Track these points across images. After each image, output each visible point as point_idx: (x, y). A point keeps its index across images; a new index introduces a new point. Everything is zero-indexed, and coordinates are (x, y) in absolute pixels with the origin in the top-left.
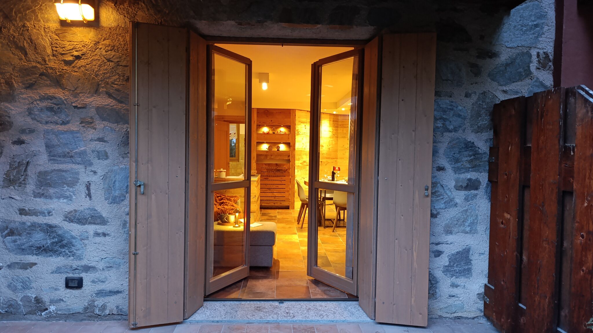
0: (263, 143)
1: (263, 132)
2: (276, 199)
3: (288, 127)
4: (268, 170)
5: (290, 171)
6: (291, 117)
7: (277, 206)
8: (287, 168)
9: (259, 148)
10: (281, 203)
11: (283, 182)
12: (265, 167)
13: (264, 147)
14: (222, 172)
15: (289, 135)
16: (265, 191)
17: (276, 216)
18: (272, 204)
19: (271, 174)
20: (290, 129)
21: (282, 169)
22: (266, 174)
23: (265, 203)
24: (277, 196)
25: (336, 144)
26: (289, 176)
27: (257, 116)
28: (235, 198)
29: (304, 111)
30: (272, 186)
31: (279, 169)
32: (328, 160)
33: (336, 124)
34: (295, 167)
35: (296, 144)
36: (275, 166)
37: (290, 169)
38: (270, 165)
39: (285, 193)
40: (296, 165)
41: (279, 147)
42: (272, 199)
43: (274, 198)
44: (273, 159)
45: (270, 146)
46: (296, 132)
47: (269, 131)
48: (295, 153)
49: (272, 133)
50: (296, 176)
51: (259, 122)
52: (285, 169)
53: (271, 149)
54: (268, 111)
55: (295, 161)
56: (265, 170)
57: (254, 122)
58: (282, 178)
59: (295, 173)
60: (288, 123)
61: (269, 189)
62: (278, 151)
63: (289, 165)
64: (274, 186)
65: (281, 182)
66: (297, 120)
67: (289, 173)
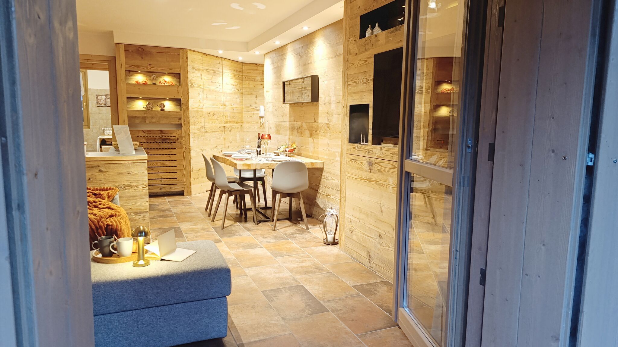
0: (138, 98)
2: (163, 182)
3: (177, 75)
4: (147, 139)
5: (183, 141)
6: (181, 60)
7: (165, 192)
8: (177, 137)
9: (130, 106)
10: (171, 188)
11: (173, 158)
12: (142, 135)
13: (140, 105)
15: (178, 87)
17: (169, 210)
18: (156, 190)
19: (154, 145)
20: (180, 78)
21: (170, 137)
24: (163, 177)
25: (241, 102)
26: (182, 148)
27: (126, 57)
28: (110, 191)
29: (199, 52)
30: (155, 164)
31: (165, 138)
32: (231, 124)
33: (240, 75)
34: (189, 135)
35: (189, 102)
36: (159, 134)
37: (183, 138)
38: (150, 132)
39: (176, 172)
40: (190, 132)
41: (163, 105)
42: (158, 182)
43: (160, 181)
44: (155, 123)
45: (148, 103)
46: (189, 83)
47: (146, 81)
48: (189, 114)
49: (152, 84)
50: (191, 148)
51: (129, 66)
52: (174, 137)
53: (151, 108)
54: (143, 49)
55: (189, 126)
56: (144, 141)
57: (121, 65)
58: (170, 152)
59: (190, 144)
60: (177, 70)
61: (151, 168)
62: (162, 111)
63: (180, 132)
64: (159, 164)
65: (170, 157)
66: (189, 65)
67: (180, 143)
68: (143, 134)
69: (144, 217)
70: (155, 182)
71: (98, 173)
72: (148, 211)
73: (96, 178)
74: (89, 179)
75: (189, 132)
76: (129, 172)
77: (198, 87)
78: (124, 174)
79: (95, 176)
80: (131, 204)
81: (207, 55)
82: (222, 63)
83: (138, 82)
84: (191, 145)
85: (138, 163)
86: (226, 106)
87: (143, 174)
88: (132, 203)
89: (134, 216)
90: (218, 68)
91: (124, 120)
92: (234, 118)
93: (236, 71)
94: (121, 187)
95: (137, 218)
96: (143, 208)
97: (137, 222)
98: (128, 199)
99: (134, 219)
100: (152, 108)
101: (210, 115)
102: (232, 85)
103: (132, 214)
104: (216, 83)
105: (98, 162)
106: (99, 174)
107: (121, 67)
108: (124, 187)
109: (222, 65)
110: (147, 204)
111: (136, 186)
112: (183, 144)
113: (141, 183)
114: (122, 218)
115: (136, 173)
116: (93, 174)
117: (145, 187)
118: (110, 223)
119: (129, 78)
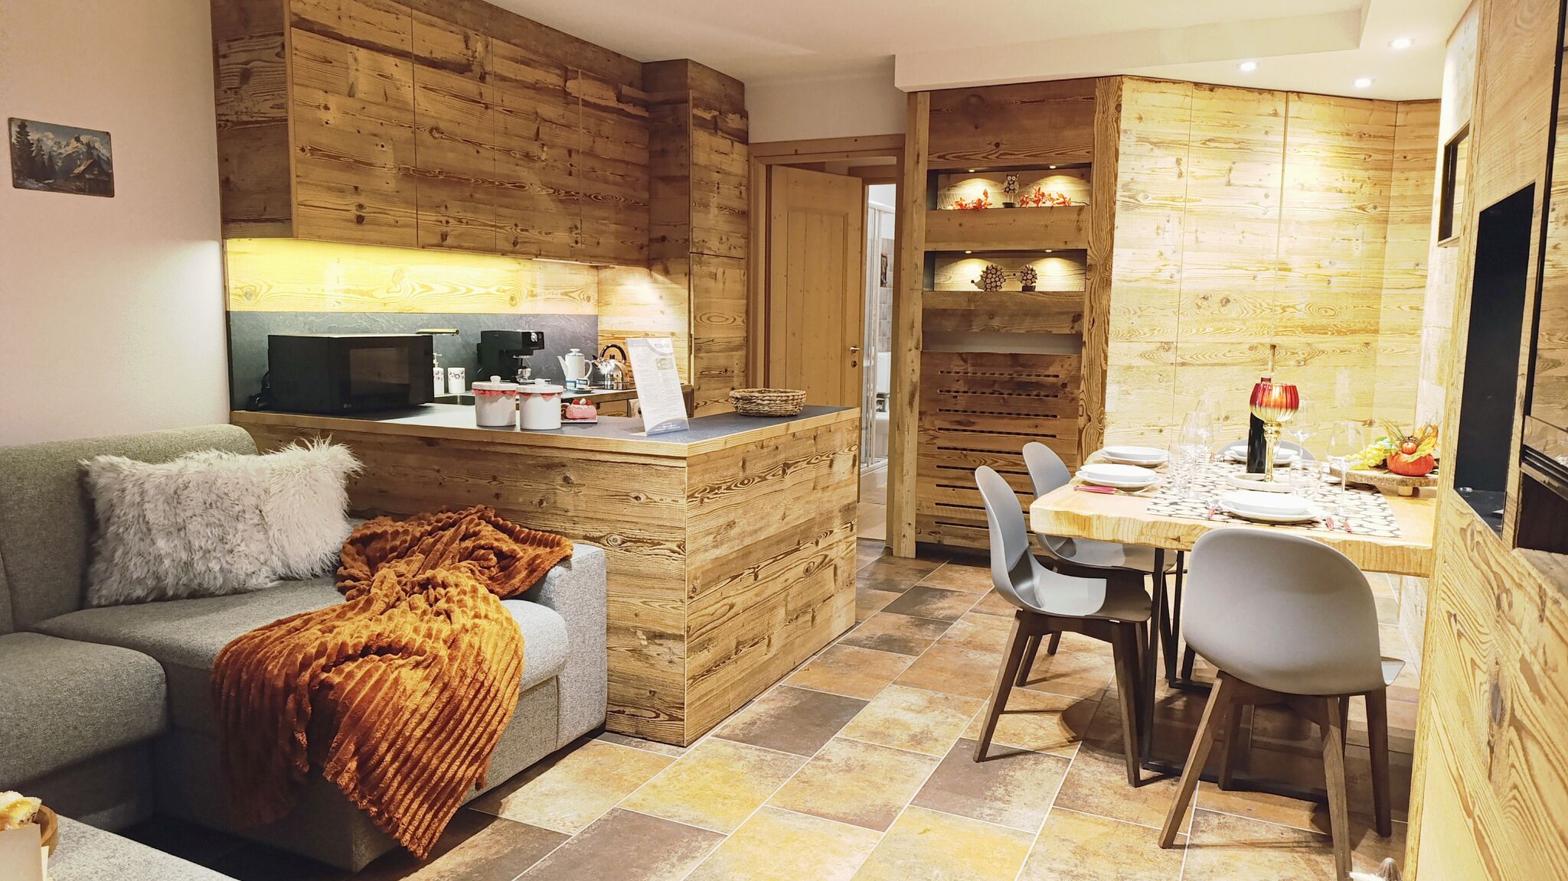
0: (960, 256)
1: (959, 204)
3: (1081, 171)
4: (973, 382)
5: (1082, 394)
6: (1098, 117)
8: (1064, 377)
9: (941, 279)
12: (961, 370)
13: (966, 276)
15: (1081, 209)
16: (958, 478)
17: (946, 623)
19: (991, 402)
20: (1091, 179)
21: (1041, 379)
22: (962, 402)
23: (956, 536)
26: (1075, 415)
27: (931, 131)
29: (1174, 82)
31: (1028, 379)
32: (1312, 338)
33: (1377, 151)
34: (1104, 373)
35: (1114, 258)
36: (1007, 366)
37: (1083, 382)
38: (982, 358)
40: (1109, 363)
41: (1029, 272)
44: (998, 330)
45: (987, 268)
46: (1118, 194)
47: (983, 198)
48: (1109, 300)
49: (1002, 207)
50: (1109, 418)
51: (939, 157)
52: (1055, 380)
53: (994, 284)
54: (980, 97)
55: (1107, 343)
56: (962, 386)
57: (918, 156)
58: (1036, 426)
59: (1103, 404)
60: (1083, 153)
62: (1027, 295)
63: (1075, 364)
64: (1001, 462)
66: (1125, 131)
67: (1073, 399)
68: (960, 366)
69: (671, 651)
71: (562, 486)
72: (683, 636)
73: (555, 503)
74: (541, 502)
75: (1103, 362)
76: (636, 494)
77: (1164, 206)
78: (624, 497)
79: (555, 493)
80: (638, 602)
81: (1212, 87)
82: (1287, 110)
83: (964, 203)
84: (1109, 407)
85: (662, 468)
86: (1289, 270)
87: (674, 505)
88: (641, 598)
89: (646, 643)
90: (1267, 133)
91: (913, 322)
92: (1332, 313)
93: (1361, 136)
94: (615, 540)
95: (653, 650)
96: (669, 622)
97: (652, 666)
98: (633, 581)
99: (645, 651)
100: (999, 283)
101: (1205, 303)
102: (1329, 190)
103: (640, 634)
104: (1247, 186)
105: (563, 451)
106: (564, 489)
107: (918, 163)
108: (623, 543)
109: (1286, 117)
110: (684, 610)
111: (655, 544)
112: (1081, 402)
113: (667, 536)
114: (425, 664)
115: (657, 498)
116: (549, 487)
117: (677, 549)
118: (337, 680)
119: (947, 193)
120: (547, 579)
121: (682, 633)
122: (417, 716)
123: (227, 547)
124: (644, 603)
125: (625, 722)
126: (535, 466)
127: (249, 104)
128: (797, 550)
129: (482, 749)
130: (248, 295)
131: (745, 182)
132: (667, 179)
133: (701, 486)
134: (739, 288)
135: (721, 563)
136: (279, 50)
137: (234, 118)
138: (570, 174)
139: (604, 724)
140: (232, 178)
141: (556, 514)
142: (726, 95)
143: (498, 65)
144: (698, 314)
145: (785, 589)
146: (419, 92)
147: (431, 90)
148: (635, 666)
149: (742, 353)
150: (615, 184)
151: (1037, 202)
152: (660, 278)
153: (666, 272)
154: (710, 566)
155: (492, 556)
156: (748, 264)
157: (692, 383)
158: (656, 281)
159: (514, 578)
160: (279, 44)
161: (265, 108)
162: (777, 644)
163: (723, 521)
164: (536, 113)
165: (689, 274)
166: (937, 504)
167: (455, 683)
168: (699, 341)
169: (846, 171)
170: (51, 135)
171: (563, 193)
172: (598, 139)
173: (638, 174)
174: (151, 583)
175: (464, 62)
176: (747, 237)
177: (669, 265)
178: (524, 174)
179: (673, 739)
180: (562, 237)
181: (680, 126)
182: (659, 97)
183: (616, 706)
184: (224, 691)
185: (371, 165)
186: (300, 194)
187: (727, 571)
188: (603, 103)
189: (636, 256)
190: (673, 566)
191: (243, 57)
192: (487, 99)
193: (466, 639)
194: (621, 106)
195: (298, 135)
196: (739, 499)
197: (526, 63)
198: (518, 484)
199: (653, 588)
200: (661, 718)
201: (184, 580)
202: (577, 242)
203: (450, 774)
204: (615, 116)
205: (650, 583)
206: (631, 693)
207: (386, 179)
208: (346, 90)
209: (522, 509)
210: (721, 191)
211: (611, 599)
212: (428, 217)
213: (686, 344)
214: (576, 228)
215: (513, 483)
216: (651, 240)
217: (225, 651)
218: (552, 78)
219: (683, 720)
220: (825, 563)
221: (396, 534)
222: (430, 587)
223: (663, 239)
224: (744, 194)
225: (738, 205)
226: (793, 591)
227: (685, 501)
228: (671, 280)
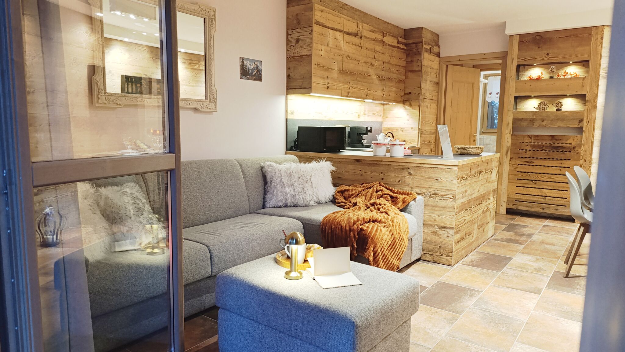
0: (529, 97)
1: (529, 77)
2: (547, 200)
3: (585, 63)
5: (582, 150)
6: (592, 42)
8: (574, 144)
9: (519, 107)
10: (557, 210)
13: (531, 105)
14: (395, 147)
15: (584, 78)
16: (526, 184)
17: (530, 235)
18: (537, 209)
19: (541, 154)
20: (588, 67)
21: (564, 145)
22: (529, 154)
23: (524, 206)
24: (548, 195)
26: (579, 159)
27: (519, 50)
28: (407, 196)
30: (540, 177)
31: (558, 145)
34: (593, 143)
35: (598, 97)
36: (549, 140)
37: (583, 146)
38: (538, 137)
39: (567, 191)
40: (595, 139)
41: (560, 103)
42: (540, 200)
43: (544, 199)
44: (546, 126)
45: (541, 102)
46: (601, 72)
47: (540, 75)
48: (596, 114)
49: (549, 78)
51: (522, 60)
52: (570, 145)
53: (543, 108)
54: (541, 36)
55: (594, 131)
56: (529, 148)
57: (513, 59)
58: (562, 164)
59: (592, 155)
60: (586, 56)
61: (534, 181)
62: (558, 112)
63: (579, 139)
64: (545, 178)
65: (560, 170)
66: (604, 47)
67: (578, 153)
68: (528, 140)
69: (448, 233)
70: (536, 199)
71: (408, 175)
72: (453, 228)
73: (405, 181)
74: (399, 181)
75: (592, 138)
76: (437, 178)
78: (432, 179)
79: (405, 178)
80: (436, 215)
83: (532, 77)
84: (594, 156)
85: (448, 169)
87: (452, 182)
89: (438, 230)
91: (508, 123)
94: (428, 194)
95: (441, 232)
96: (448, 223)
97: (440, 238)
98: (434, 208)
99: (438, 232)
100: (546, 108)
103: (436, 226)
105: (409, 164)
106: (408, 177)
107: (513, 62)
108: (431, 195)
110: (454, 219)
111: (443, 195)
112: (581, 154)
113: (449, 193)
114: (387, 226)
115: (444, 180)
116: (402, 176)
117: (453, 198)
118: (365, 228)
119: (523, 73)
120: (409, 205)
121: (453, 227)
122: (386, 242)
123: (305, 191)
124: (438, 216)
125: (429, 257)
126: (397, 169)
127: (298, 50)
128: (481, 203)
129: (400, 256)
130: (292, 113)
131: (438, 71)
132: (412, 71)
133: (460, 176)
134: (434, 111)
135: (463, 204)
136: (310, 32)
137: (293, 55)
138: (383, 71)
139: (421, 257)
140: (291, 75)
141: (405, 185)
142: (433, 40)
143: (366, 33)
144: (422, 121)
145: (478, 217)
146: (345, 43)
147: (348, 43)
148: (434, 238)
149: (434, 136)
150: (396, 74)
151: (564, 76)
152: (407, 107)
153: (410, 105)
154: (461, 205)
155: (389, 197)
156: (438, 102)
157: (419, 146)
158: (406, 109)
159: (398, 204)
160: (311, 30)
161: (304, 51)
162: (475, 236)
163: (464, 189)
164: (375, 49)
165: (420, 106)
166: (516, 194)
167: (395, 234)
168: (422, 131)
169: (472, 66)
170: (249, 62)
171: (380, 77)
172: (391, 58)
173: (402, 70)
174: (284, 201)
175: (357, 33)
176: (438, 92)
177: (411, 102)
178: (371, 71)
179: (448, 263)
180: (380, 93)
181: (419, 52)
182: (411, 41)
183: (425, 251)
184: (327, 231)
185: (331, 69)
186: (314, 79)
187: (465, 207)
188: (393, 44)
189: (400, 99)
190: (451, 204)
191: (297, 35)
192: (362, 45)
193: (395, 221)
194: (399, 45)
195: (315, 60)
196: (469, 182)
197: (373, 31)
198: (391, 175)
199: (442, 211)
200: (443, 256)
201: (293, 201)
202: (384, 95)
203: (393, 263)
204: (396, 49)
205: (441, 209)
206: (432, 247)
207: (335, 74)
208: (327, 45)
209: (392, 183)
210: (431, 75)
211: (425, 214)
212: (345, 86)
213: (417, 132)
214: (384, 90)
215: (389, 175)
216: (405, 94)
217: (324, 220)
218: (379, 36)
219: (452, 257)
220: (488, 210)
221: (352, 190)
222: (375, 205)
223: (410, 93)
224: (438, 77)
225: (436, 80)
226: (479, 218)
227: (456, 181)
228: (412, 108)
